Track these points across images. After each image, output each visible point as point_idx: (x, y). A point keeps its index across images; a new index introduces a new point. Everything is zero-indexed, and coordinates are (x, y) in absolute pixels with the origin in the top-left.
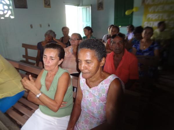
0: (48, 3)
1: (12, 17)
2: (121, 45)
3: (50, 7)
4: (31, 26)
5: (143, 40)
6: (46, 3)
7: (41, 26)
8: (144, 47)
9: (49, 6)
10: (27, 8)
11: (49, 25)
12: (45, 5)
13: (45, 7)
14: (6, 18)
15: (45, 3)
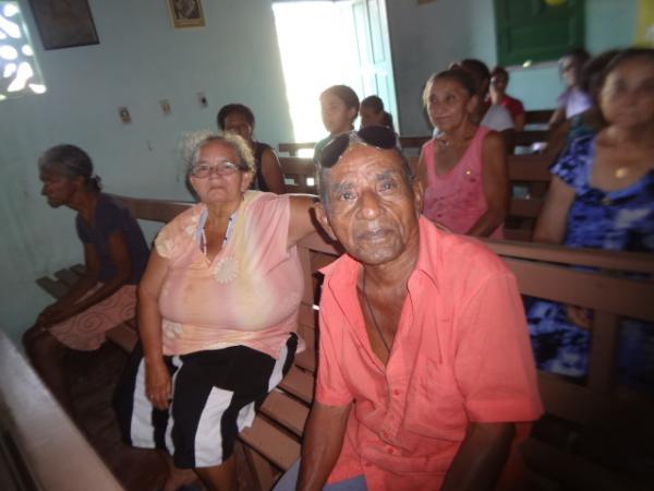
0: (188, 8)
1: (40, 89)
2: (396, 201)
3: (202, 24)
4: (125, 116)
5: (612, 132)
6: (179, 7)
7: (166, 108)
8: (620, 173)
9: (196, 21)
10: (97, 43)
11: (204, 101)
12: (178, 17)
13: (178, 25)
14: (13, 97)
15: (176, 11)
